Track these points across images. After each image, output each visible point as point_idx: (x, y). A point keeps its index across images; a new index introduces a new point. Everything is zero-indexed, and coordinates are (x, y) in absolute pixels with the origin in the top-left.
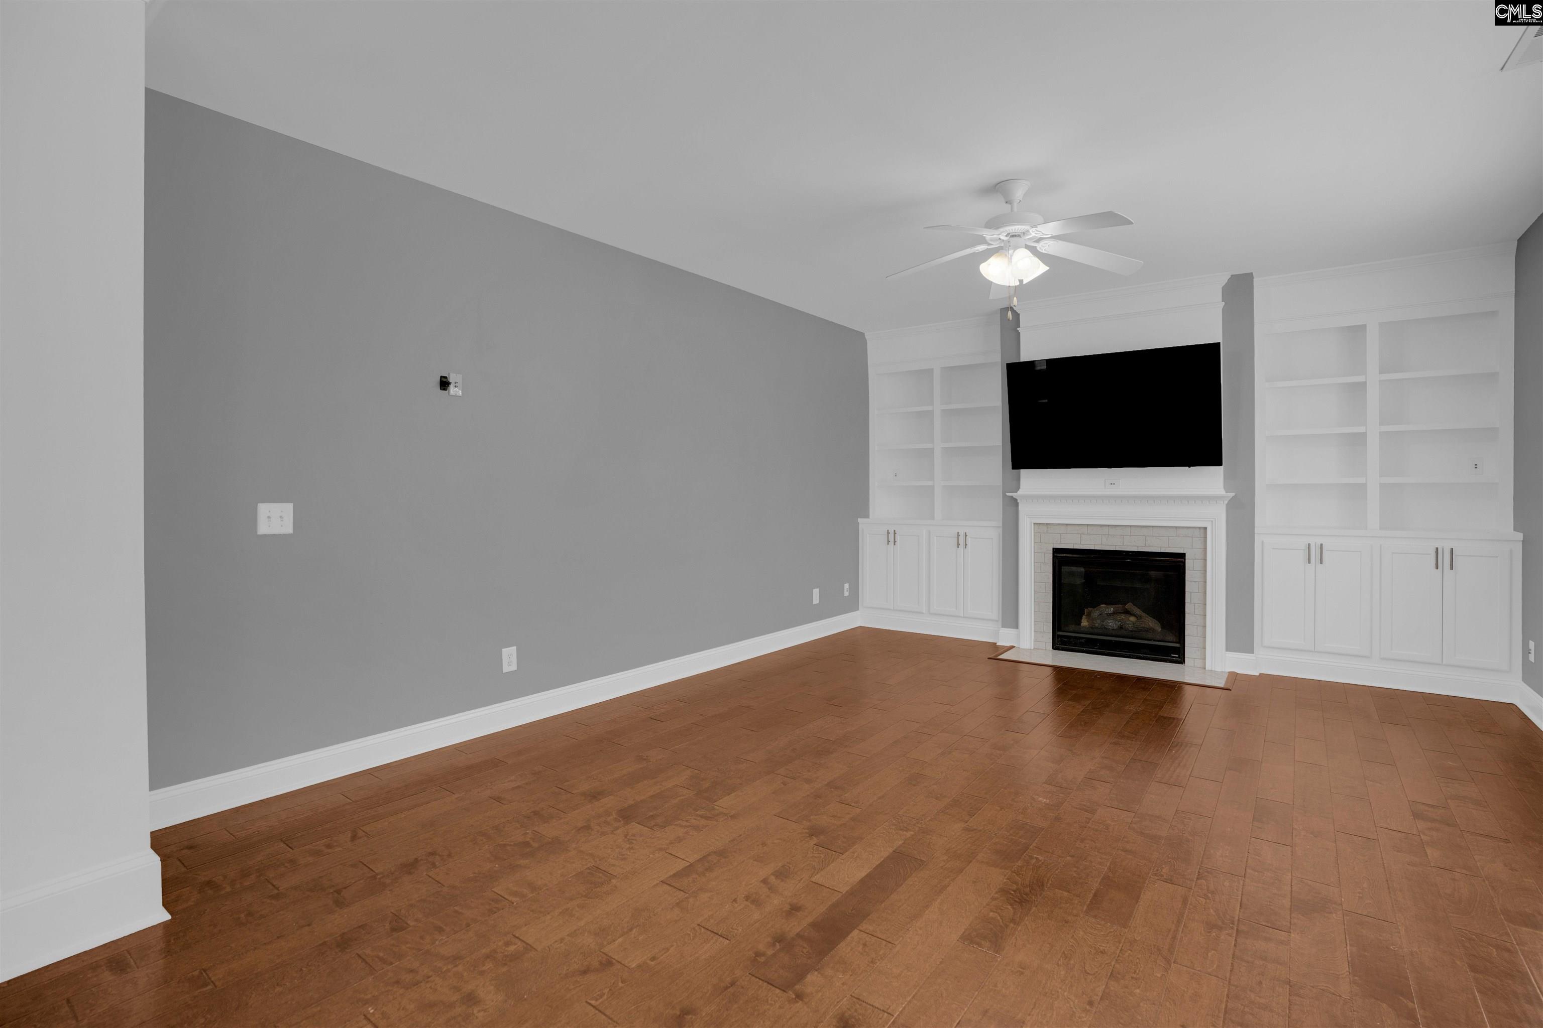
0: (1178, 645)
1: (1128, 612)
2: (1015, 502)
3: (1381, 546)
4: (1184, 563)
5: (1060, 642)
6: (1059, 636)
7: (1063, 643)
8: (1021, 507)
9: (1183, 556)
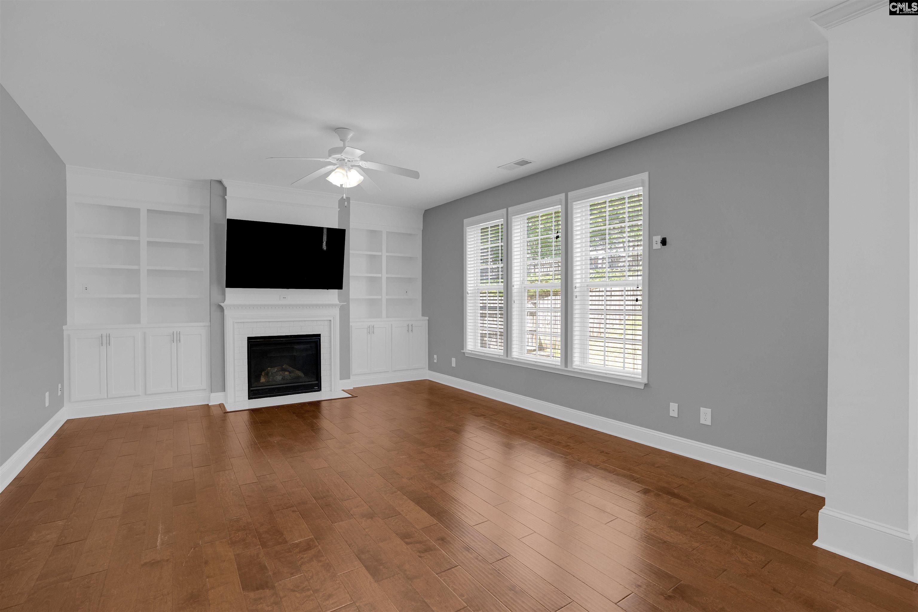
0: (317, 382)
1: (284, 370)
2: (221, 309)
3: (391, 324)
4: (320, 339)
5: (253, 394)
6: (252, 390)
7: (254, 394)
8: (226, 312)
9: (319, 335)
